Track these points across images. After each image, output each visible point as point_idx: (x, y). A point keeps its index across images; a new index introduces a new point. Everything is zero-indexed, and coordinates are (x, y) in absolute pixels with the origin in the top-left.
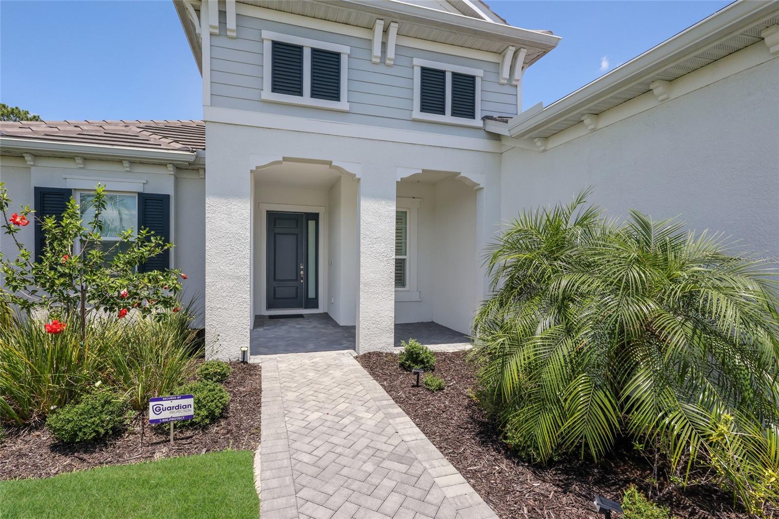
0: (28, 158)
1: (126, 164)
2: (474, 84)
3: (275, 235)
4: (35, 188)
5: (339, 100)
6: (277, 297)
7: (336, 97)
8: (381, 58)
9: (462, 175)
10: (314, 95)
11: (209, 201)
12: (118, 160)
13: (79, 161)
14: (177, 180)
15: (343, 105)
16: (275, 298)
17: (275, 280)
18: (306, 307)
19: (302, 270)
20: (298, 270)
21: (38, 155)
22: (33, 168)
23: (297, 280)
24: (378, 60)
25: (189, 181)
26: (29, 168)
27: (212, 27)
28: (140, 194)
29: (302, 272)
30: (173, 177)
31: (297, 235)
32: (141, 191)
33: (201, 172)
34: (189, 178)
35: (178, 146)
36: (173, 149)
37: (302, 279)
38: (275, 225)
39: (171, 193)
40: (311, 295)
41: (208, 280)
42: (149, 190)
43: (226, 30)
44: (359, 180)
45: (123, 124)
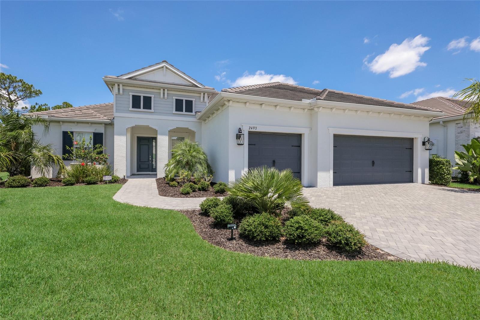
0: (61, 123)
1: (90, 124)
2: (192, 103)
3: (140, 145)
4: (63, 131)
5: (151, 109)
6: (141, 167)
7: (150, 109)
8: (163, 97)
9: (189, 128)
10: (144, 108)
11: (115, 137)
12: (87, 123)
13: (76, 123)
14: (105, 128)
15: (152, 110)
16: (140, 168)
17: (140, 161)
18: (152, 172)
19: (150, 158)
20: (149, 158)
21: (64, 122)
22: (62, 126)
23: (148, 162)
24: (162, 98)
25: (109, 128)
26: (61, 125)
27: (116, 93)
28: (94, 133)
29: (150, 159)
30: (104, 127)
31: (148, 145)
32: (94, 132)
33: (113, 126)
34: (109, 127)
35: (106, 118)
36: (104, 119)
37: (150, 161)
38: (140, 141)
39: (104, 133)
40: (154, 167)
41: (115, 157)
42: (97, 132)
43: (120, 93)
44: (157, 131)
45: (86, 107)
